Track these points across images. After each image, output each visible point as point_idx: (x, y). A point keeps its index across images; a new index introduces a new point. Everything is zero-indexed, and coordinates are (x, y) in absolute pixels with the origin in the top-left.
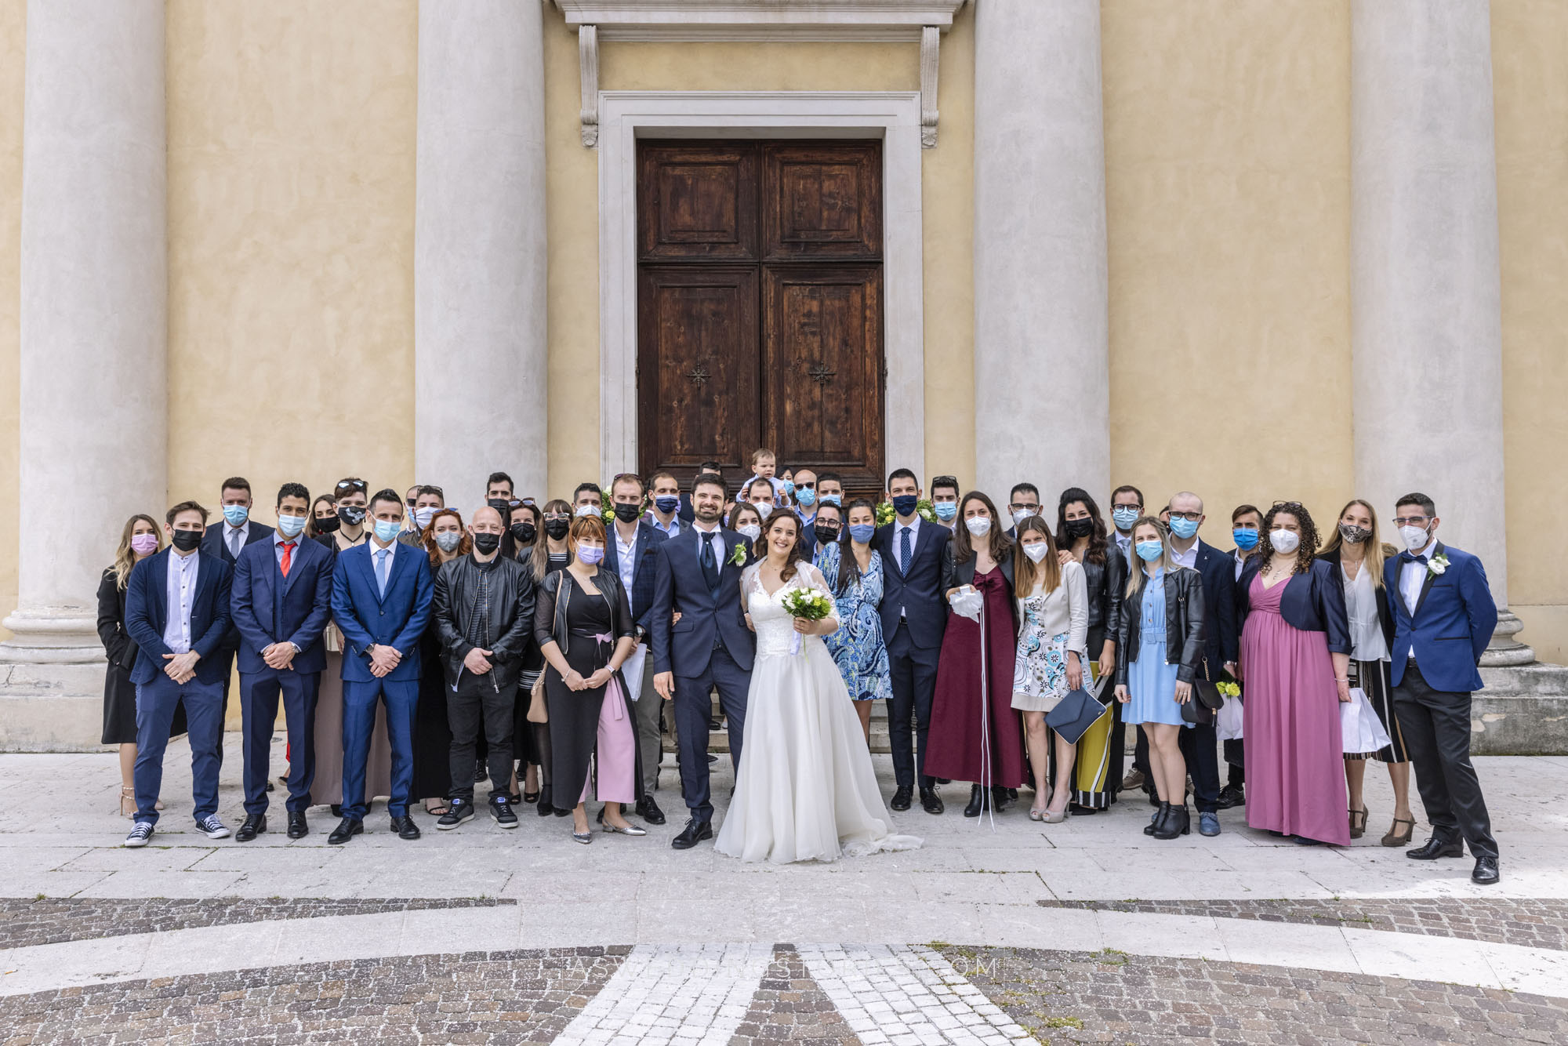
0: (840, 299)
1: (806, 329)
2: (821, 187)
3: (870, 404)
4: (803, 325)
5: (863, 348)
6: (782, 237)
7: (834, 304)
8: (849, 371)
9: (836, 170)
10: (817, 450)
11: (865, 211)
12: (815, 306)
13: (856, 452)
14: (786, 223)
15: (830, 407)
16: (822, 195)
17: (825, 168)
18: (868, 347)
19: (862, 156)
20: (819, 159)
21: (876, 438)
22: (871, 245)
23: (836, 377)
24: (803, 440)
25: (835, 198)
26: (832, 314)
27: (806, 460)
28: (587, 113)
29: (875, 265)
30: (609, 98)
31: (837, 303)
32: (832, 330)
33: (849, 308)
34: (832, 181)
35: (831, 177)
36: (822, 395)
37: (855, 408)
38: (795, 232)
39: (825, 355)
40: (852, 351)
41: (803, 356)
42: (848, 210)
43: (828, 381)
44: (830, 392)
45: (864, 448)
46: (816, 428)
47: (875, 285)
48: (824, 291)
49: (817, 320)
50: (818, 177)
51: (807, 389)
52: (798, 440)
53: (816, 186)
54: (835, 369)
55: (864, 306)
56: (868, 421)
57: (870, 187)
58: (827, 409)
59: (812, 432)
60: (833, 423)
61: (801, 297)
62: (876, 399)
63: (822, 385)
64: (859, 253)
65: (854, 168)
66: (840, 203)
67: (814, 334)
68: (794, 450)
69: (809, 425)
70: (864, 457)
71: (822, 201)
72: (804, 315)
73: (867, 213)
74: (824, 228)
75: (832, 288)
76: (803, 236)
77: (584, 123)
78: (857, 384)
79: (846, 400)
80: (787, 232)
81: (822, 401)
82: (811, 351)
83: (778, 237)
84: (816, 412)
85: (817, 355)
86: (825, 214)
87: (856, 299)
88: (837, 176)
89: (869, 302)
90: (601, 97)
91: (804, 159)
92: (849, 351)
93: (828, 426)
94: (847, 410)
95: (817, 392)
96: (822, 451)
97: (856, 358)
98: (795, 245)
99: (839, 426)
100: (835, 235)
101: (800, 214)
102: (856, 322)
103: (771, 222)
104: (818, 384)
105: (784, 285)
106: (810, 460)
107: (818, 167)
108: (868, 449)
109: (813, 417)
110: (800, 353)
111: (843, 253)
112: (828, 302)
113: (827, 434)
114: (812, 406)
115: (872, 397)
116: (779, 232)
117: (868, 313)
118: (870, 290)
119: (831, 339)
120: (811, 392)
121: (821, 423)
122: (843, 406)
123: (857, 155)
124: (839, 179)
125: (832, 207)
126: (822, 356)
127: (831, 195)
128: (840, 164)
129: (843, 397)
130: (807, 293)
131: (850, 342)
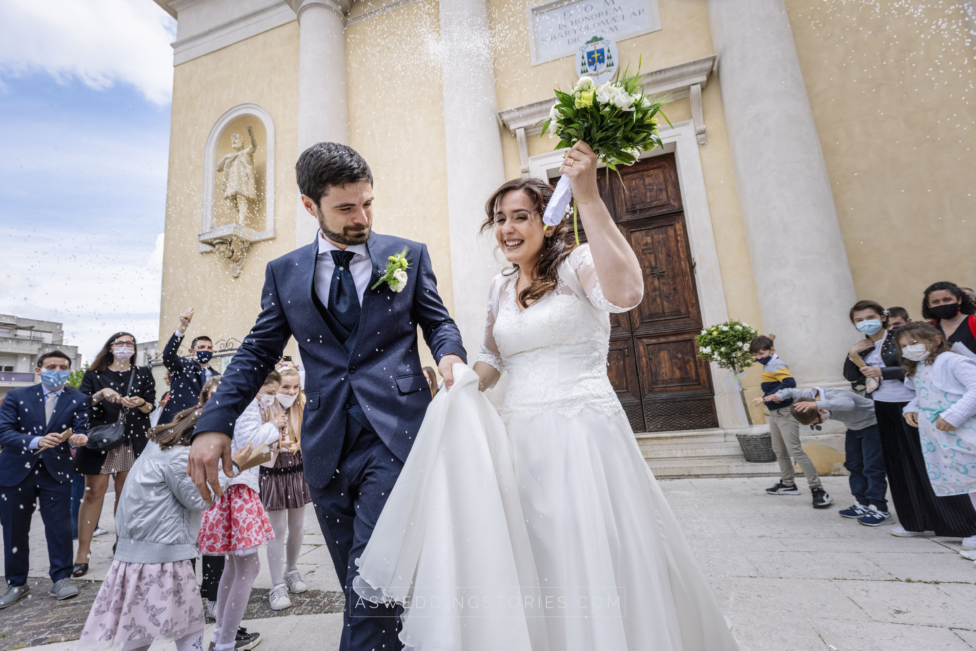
0: (662, 234)
1: (646, 251)
2: (644, 181)
3: (687, 284)
4: (644, 250)
5: (679, 256)
6: (627, 209)
7: (659, 236)
8: (673, 269)
9: (651, 172)
10: (660, 312)
11: (670, 188)
12: (649, 240)
13: (683, 310)
14: (628, 203)
15: (665, 289)
16: (645, 186)
17: (645, 173)
18: (682, 255)
19: (664, 163)
20: (641, 169)
21: (694, 301)
22: (676, 204)
23: (666, 273)
24: (652, 308)
25: (652, 186)
26: (659, 242)
27: (655, 318)
28: (523, 167)
29: (680, 213)
30: (533, 160)
31: (661, 236)
32: (660, 250)
33: (668, 237)
34: (650, 178)
35: (649, 176)
36: (659, 284)
37: (679, 287)
38: (633, 205)
39: (658, 263)
40: (673, 259)
41: (646, 265)
42: (661, 190)
43: (662, 276)
44: (664, 281)
45: (687, 307)
46: (658, 300)
47: (681, 223)
48: (653, 232)
49: (651, 246)
50: (642, 178)
51: (651, 281)
52: (649, 309)
53: (642, 182)
54: (664, 269)
55: (676, 235)
56: (688, 293)
57: (671, 176)
58: (663, 291)
59: (656, 304)
60: (667, 297)
61: (641, 236)
62: (690, 281)
63: (658, 278)
64: (670, 209)
65: (661, 169)
66: (655, 187)
67: (650, 253)
68: (648, 314)
69: (655, 300)
70: (688, 312)
71: (645, 188)
72: (644, 245)
73: (671, 189)
74: (648, 201)
75: (657, 229)
76: (638, 207)
77: (523, 173)
78: (678, 275)
79: (673, 284)
80: (629, 206)
81: (659, 287)
82: (650, 262)
83: (625, 210)
84: (657, 293)
85: (653, 264)
86: (648, 194)
87: (671, 232)
88: (652, 175)
89: (678, 233)
90: (530, 160)
91: (633, 171)
92: (671, 259)
93: (665, 299)
94: (675, 289)
95: (656, 282)
96: (664, 312)
97: (675, 262)
98: (634, 212)
99: (671, 298)
100: (655, 203)
101: (635, 197)
102: (673, 244)
103: (620, 204)
104: (656, 278)
105: (631, 232)
106: (658, 318)
107: (641, 173)
108: (690, 308)
109: (656, 296)
110: (644, 264)
111: (660, 211)
112: (656, 237)
113: (665, 303)
114: (655, 290)
115: (688, 280)
116: (625, 207)
117: (679, 238)
118: (678, 226)
119: (660, 255)
120: (653, 283)
121: (661, 298)
122: (672, 287)
123: (662, 163)
124: (654, 178)
125: (651, 190)
126: (656, 264)
127: (650, 185)
128: (652, 169)
129: (672, 283)
130: (644, 234)
131: (671, 254)
